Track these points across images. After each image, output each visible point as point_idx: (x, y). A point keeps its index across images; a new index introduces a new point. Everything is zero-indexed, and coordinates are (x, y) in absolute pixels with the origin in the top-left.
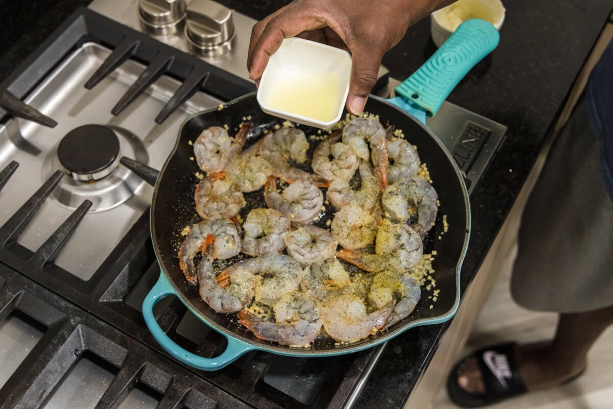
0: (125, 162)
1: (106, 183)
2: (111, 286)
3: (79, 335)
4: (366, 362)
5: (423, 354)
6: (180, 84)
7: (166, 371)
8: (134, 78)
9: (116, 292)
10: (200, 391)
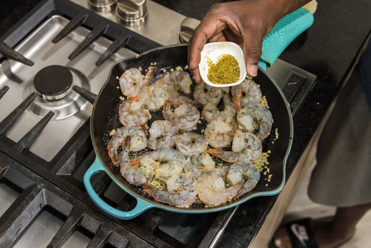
0: (76, 89)
1: (63, 102)
2: (64, 165)
3: (43, 195)
4: (224, 219)
5: (260, 216)
6: (111, 42)
7: (97, 220)
8: (83, 38)
9: (67, 169)
10: (119, 233)
